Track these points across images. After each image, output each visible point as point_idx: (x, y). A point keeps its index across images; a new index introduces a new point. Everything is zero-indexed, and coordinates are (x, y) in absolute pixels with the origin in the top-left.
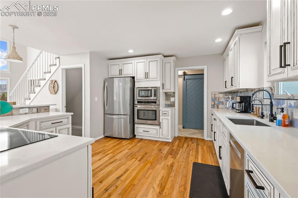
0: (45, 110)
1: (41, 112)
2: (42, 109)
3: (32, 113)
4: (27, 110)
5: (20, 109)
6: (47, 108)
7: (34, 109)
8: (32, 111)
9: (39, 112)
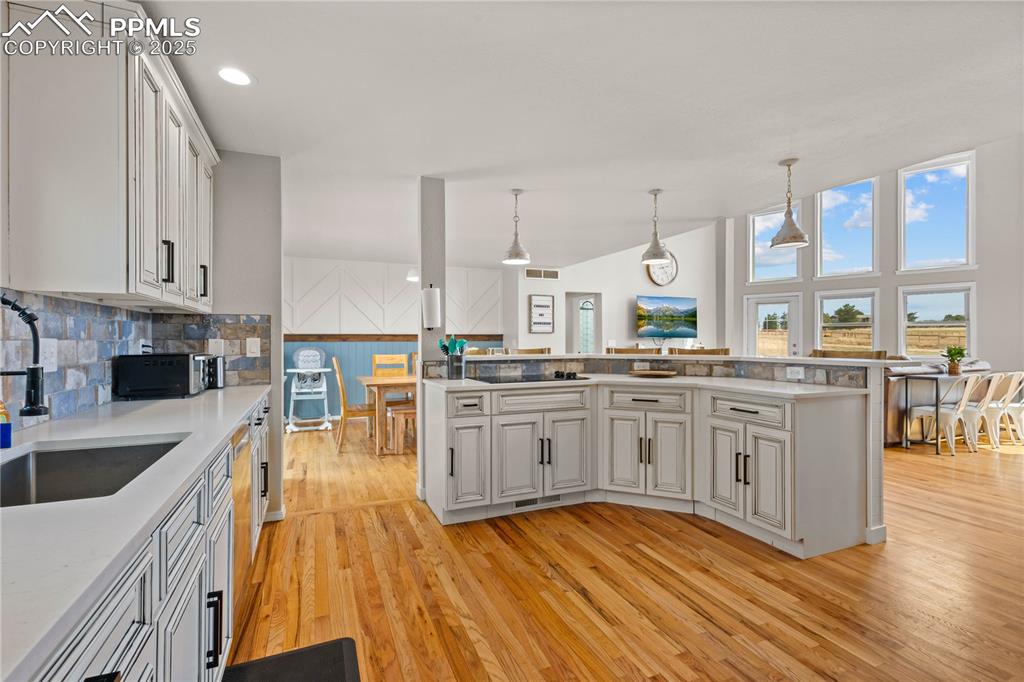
0: (851, 378)
1: (838, 383)
2: (841, 373)
3: (815, 383)
4: (800, 373)
5: (788, 368)
6: (857, 376)
7: (819, 370)
8: (814, 375)
9: (833, 384)
